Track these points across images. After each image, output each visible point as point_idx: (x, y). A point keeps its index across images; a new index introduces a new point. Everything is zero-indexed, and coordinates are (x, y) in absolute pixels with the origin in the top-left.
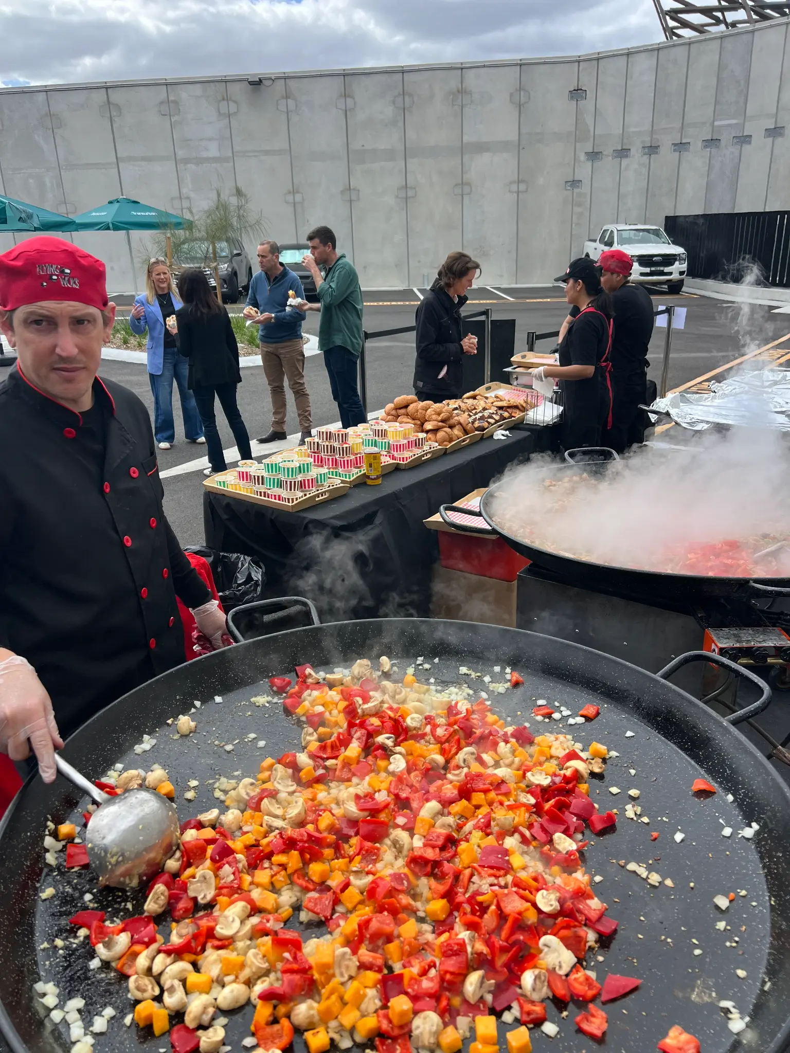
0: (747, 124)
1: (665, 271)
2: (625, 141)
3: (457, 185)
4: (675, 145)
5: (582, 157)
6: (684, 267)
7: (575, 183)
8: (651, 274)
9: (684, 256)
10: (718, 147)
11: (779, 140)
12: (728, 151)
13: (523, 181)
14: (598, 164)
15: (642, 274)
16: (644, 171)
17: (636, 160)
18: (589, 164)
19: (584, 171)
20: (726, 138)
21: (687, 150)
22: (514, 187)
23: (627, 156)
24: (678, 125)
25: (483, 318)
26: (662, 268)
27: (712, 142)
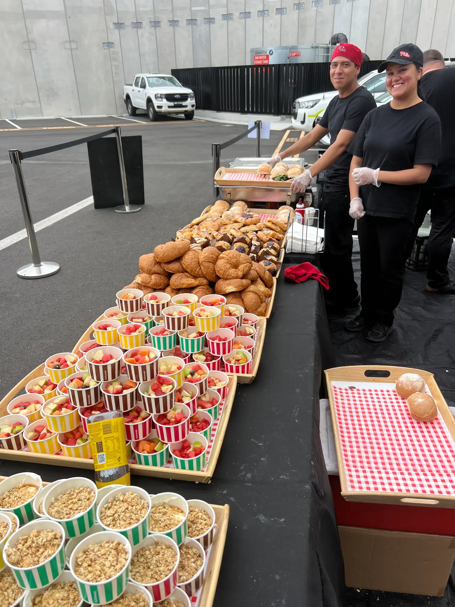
0: (211, 10)
1: (183, 105)
2: (138, 16)
3: (24, 42)
4: (170, 21)
5: (112, 26)
6: (193, 102)
7: (110, 45)
8: (175, 106)
9: (192, 95)
10: (196, 24)
11: (231, 22)
12: (202, 27)
13: (73, 41)
14: (123, 32)
15: (169, 107)
16: (153, 38)
17: (147, 30)
18: (117, 31)
19: (114, 36)
20: (200, 19)
21: (178, 26)
22: (68, 46)
23: (140, 27)
24: (169, 8)
25: (113, 135)
26: (181, 103)
27: (192, 21)
